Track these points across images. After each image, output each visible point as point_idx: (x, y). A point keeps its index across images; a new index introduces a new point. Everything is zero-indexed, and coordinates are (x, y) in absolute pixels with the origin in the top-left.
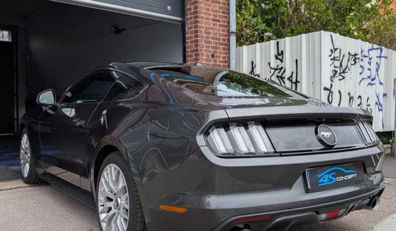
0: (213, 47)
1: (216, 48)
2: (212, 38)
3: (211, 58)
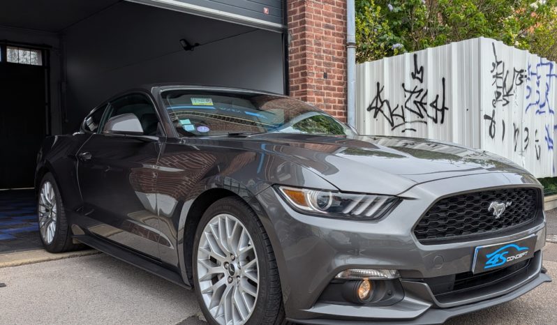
0: (325, 64)
1: (329, 65)
2: (324, 51)
3: (323, 78)
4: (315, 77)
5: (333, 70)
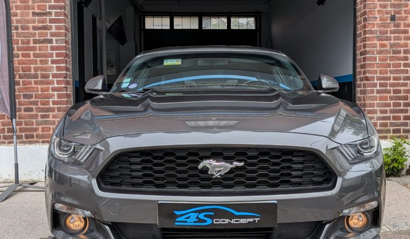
0: (393, 5)
1: (399, 6)
3: (389, 21)
4: (378, 21)
5: (405, 11)
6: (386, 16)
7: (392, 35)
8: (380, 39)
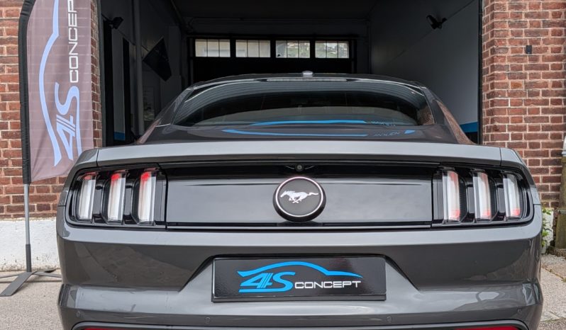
0: (528, 33)
1: (537, 33)
2: (527, 16)
3: (524, 53)
4: (510, 54)
5: (544, 40)
6: (519, 46)
7: (528, 72)
8: (512, 77)
